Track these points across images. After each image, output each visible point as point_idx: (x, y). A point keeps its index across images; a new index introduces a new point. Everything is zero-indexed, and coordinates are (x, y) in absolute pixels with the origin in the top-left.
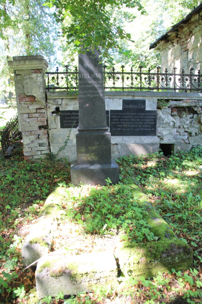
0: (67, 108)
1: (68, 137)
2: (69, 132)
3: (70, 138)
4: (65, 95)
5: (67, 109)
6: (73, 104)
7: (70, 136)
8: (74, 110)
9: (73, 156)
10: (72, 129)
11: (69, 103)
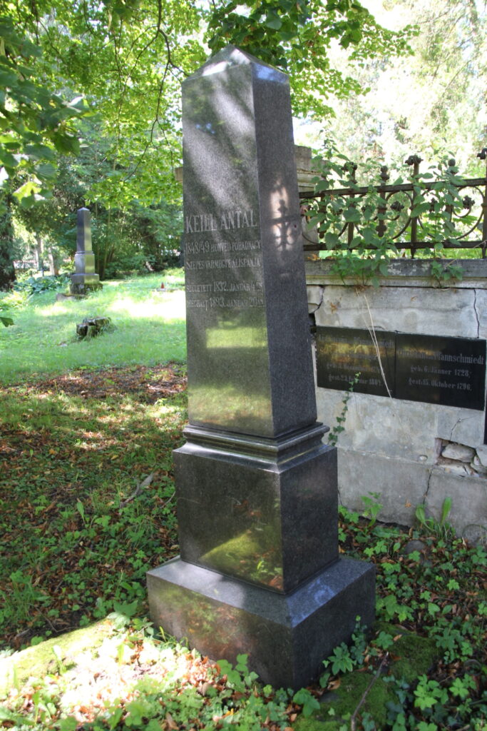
0: (338, 319)
1: (339, 420)
2: (343, 405)
3: (344, 425)
4: (325, 272)
5: (337, 324)
6: (357, 305)
7: (344, 420)
8: (359, 328)
9: (352, 490)
10: (352, 394)
11: (342, 303)
